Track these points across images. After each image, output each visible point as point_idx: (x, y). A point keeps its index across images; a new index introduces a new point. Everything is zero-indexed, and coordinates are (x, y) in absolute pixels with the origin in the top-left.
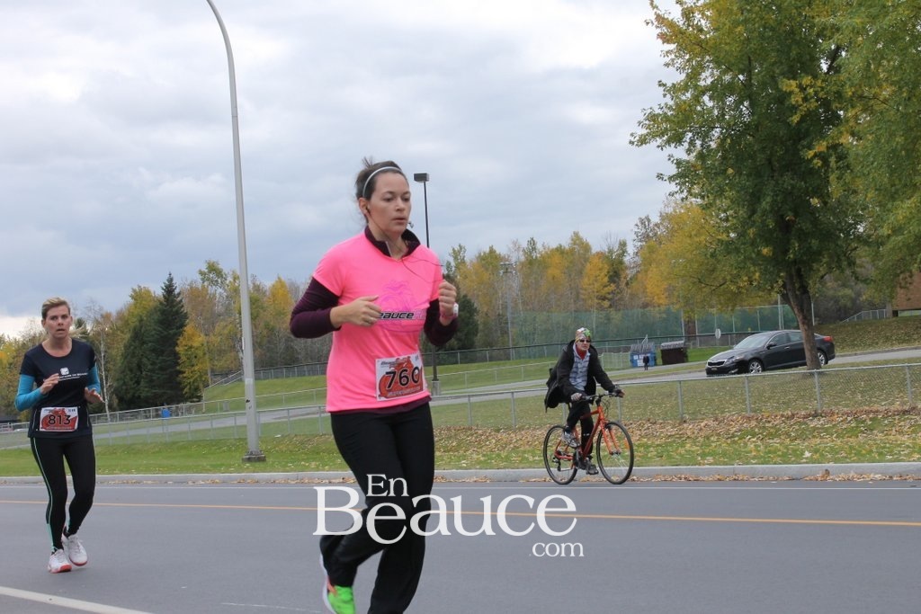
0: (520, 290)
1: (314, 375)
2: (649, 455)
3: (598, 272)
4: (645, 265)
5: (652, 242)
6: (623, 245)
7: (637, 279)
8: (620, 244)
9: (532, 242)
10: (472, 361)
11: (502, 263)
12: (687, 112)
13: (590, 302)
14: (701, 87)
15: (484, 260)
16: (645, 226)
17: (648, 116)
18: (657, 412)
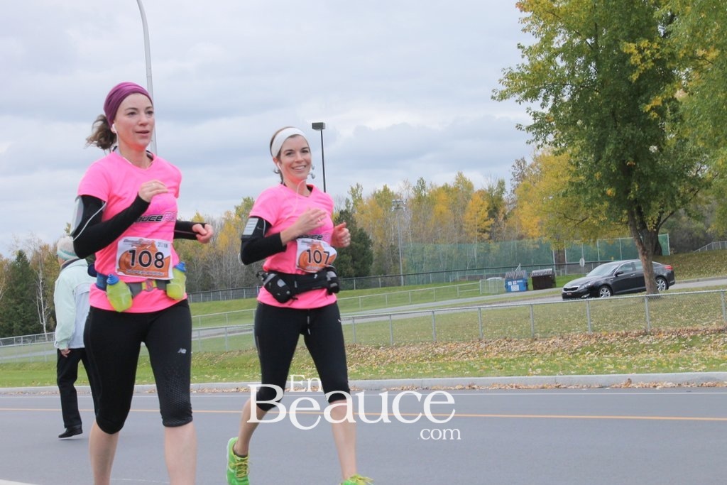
0: (412, 225)
1: (228, 298)
3: (479, 208)
4: (521, 202)
5: (527, 182)
6: (501, 184)
7: (514, 213)
8: (499, 183)
9: (422, 182)
10: (368, 287)
11: (394, 200)
12: (541, 72)
13: (472, 234)
14: (554, 49)
15: (379, 197)
16: (521, 167)
17: (507, 74)
18: (514, 331)
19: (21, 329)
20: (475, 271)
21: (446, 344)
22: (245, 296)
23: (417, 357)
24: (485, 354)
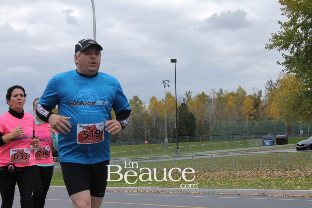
0: (215, 111)
1: (125, 145)
2: (272, 185)
3: (249, 104)
4: (270, 101)
5: (273, 91)
6: (260, 92)
7: (266, 107)
8: (259, 92)
9: (221, 90)
10: (194, 141)
11: (207, 99)
12: (291, 35)
13: (245, 117)
14: (297, 24)
15: (200, 97)
16: (270, 84)
17: (274, 36)
18: (274, 165)
20: (247, 135)
22: (133, 144)
23: (225, 177)
24: (261, 177)
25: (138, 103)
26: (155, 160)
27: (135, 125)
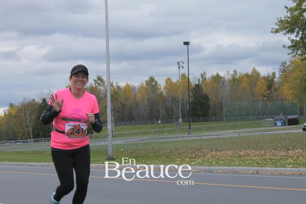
0: (230, 92)
1: (140, 125)
4: (283, 83)
5: (287, 73)
6: (274, 74)
7: (279, 88)
8: (273, 73)
9: (235, 71)
10: (207, 121)
11: (221, 80)
12: (296, 20)
13: (258, 97)
14: (303, 9)
15: (214, 78)
16: (284, 66)
17: (279, 21)
18: (279, 145)
19: (43, 135)
20: (260, 115)
21: (245, 150)
22: (149, 124)
23: (230, 156)
24: (264, 156)
25: (154, 83)
26: (165, 140)
27: (150, 105)
